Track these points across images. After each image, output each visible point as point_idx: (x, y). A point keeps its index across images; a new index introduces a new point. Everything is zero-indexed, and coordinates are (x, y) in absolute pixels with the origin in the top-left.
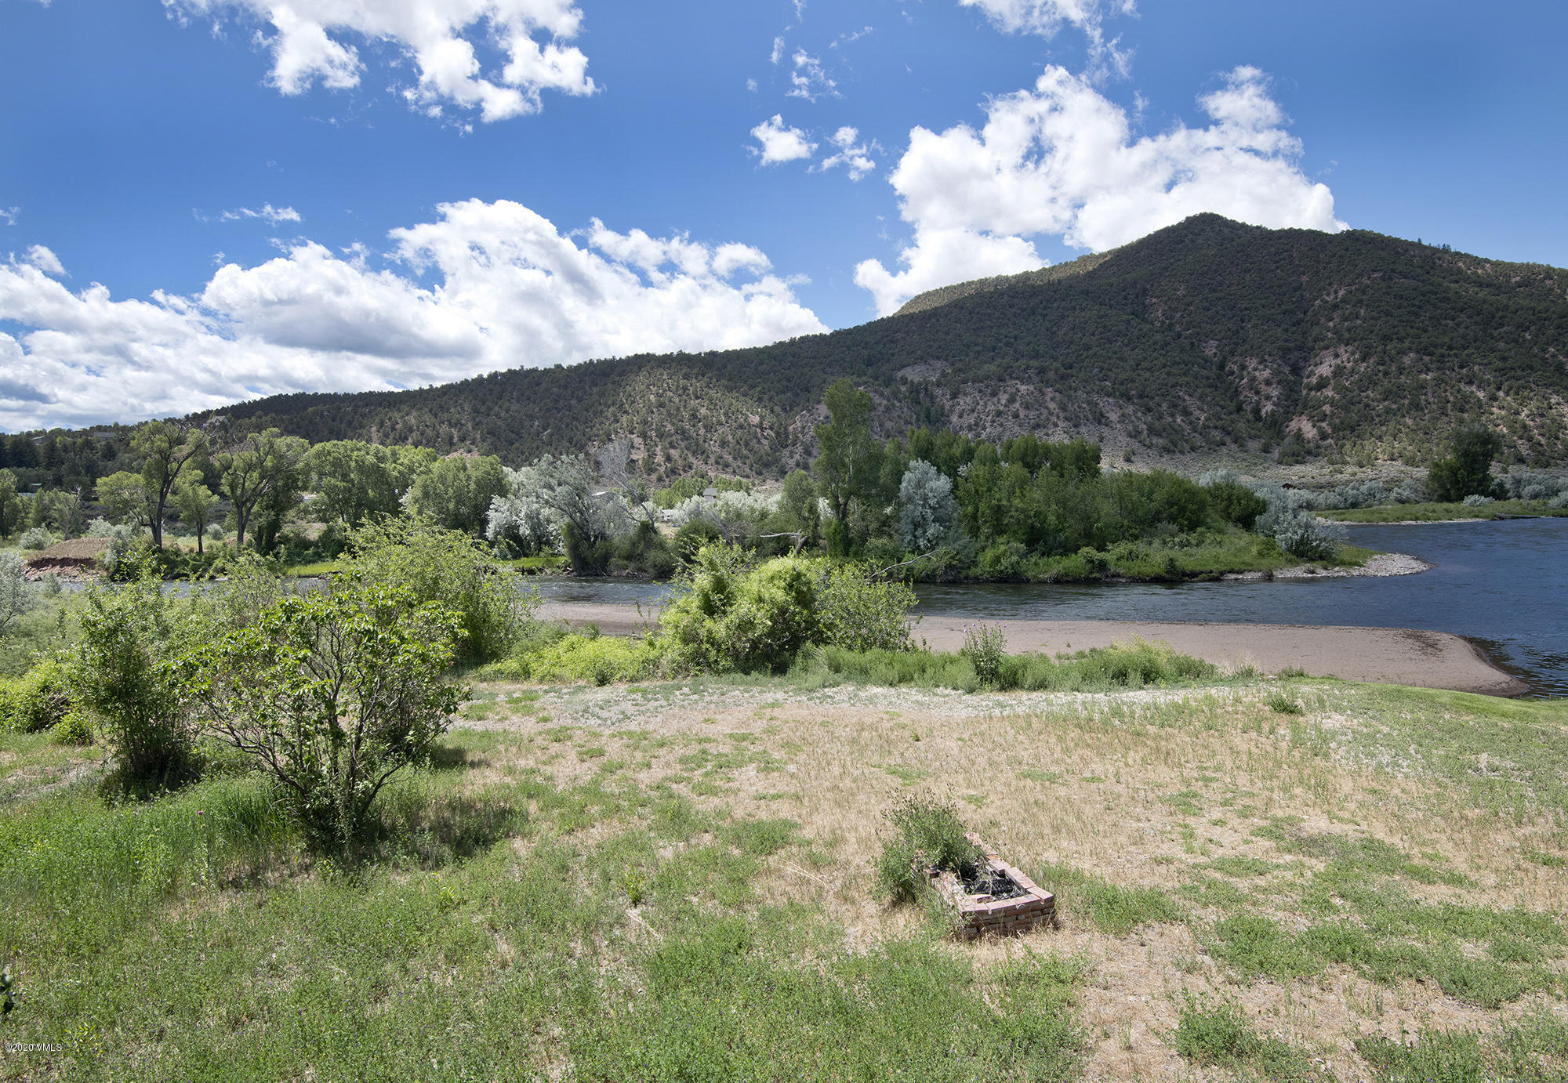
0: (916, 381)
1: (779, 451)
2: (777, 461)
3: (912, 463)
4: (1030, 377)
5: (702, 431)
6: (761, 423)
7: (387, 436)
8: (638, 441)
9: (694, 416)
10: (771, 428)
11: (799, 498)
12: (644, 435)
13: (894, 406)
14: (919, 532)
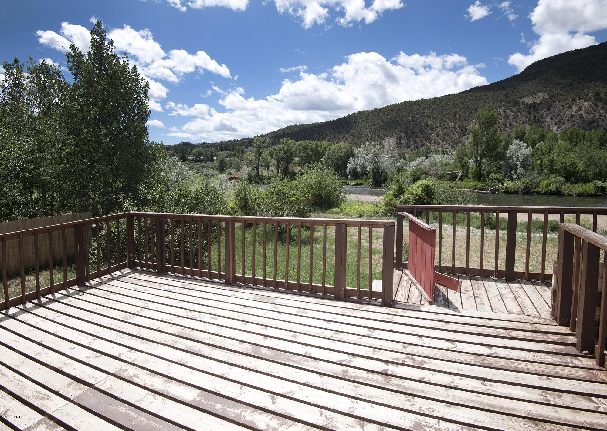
0: (529, 103)
1: (462, 137)
2: (461, 141)
3: (514, 141)
4: (590, 98)
5: (429, 131)
6: (455, 126)
7: (320, 138)
8: (403, 135)
9: (426, 124)
10: (459, 128)
11: (462, 157)
12: (406, 133)
13: (517, 115)
14: (513, 172)
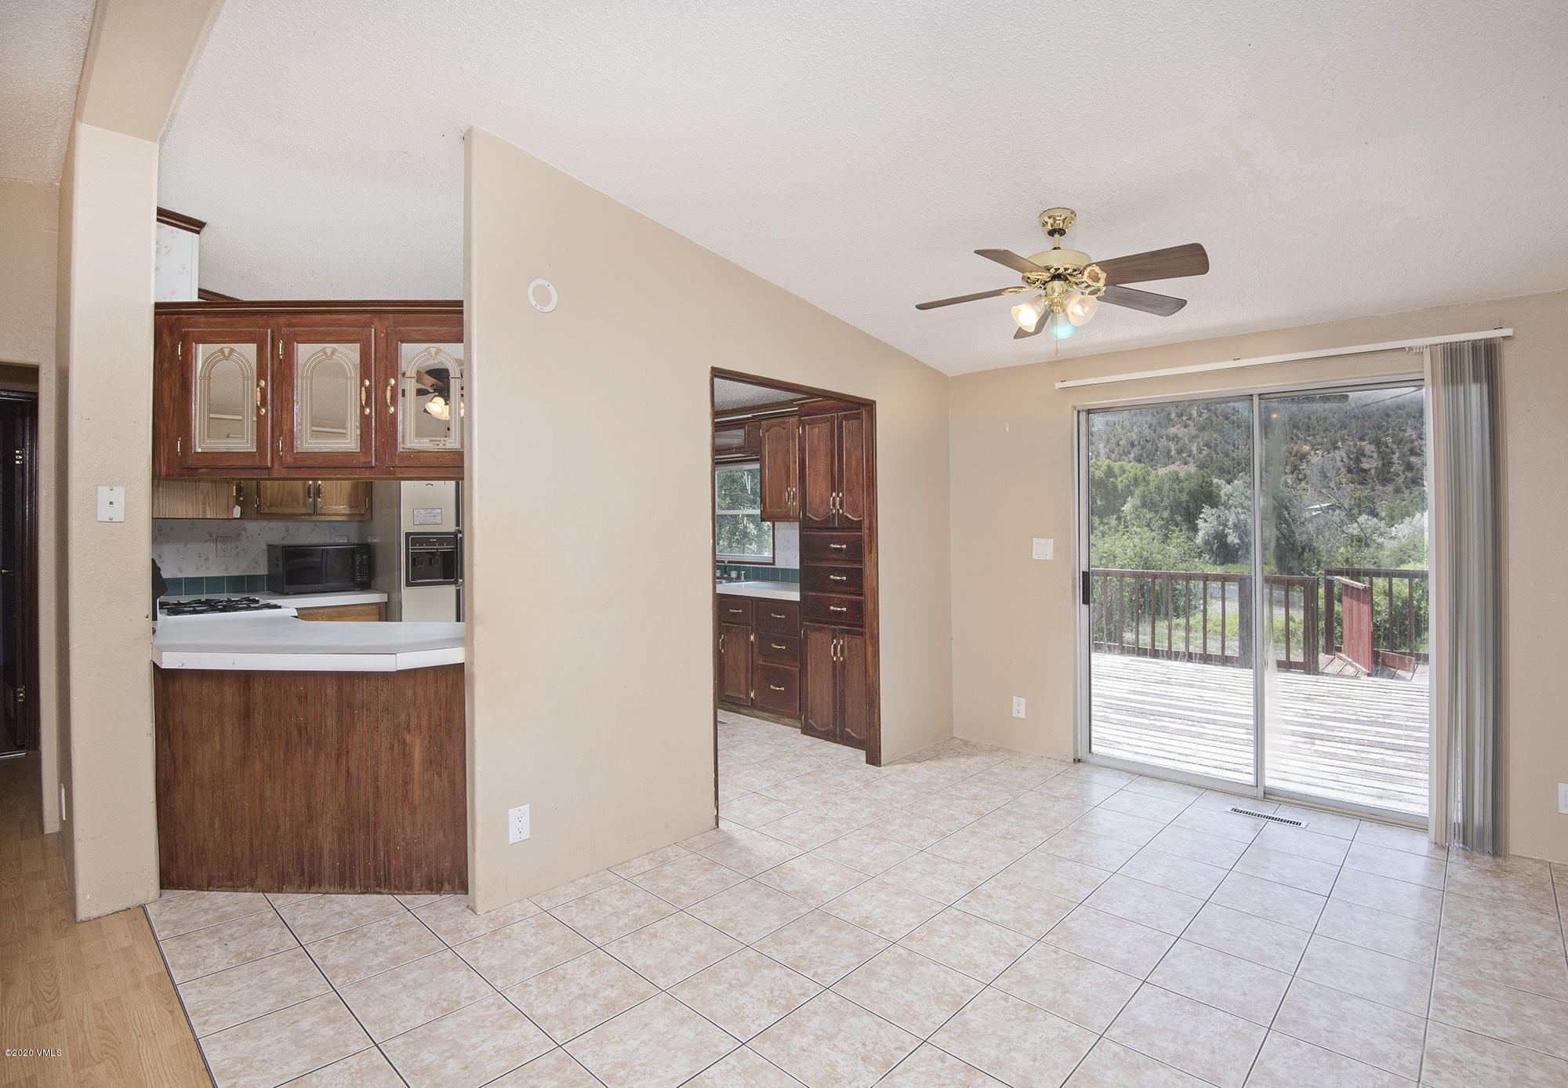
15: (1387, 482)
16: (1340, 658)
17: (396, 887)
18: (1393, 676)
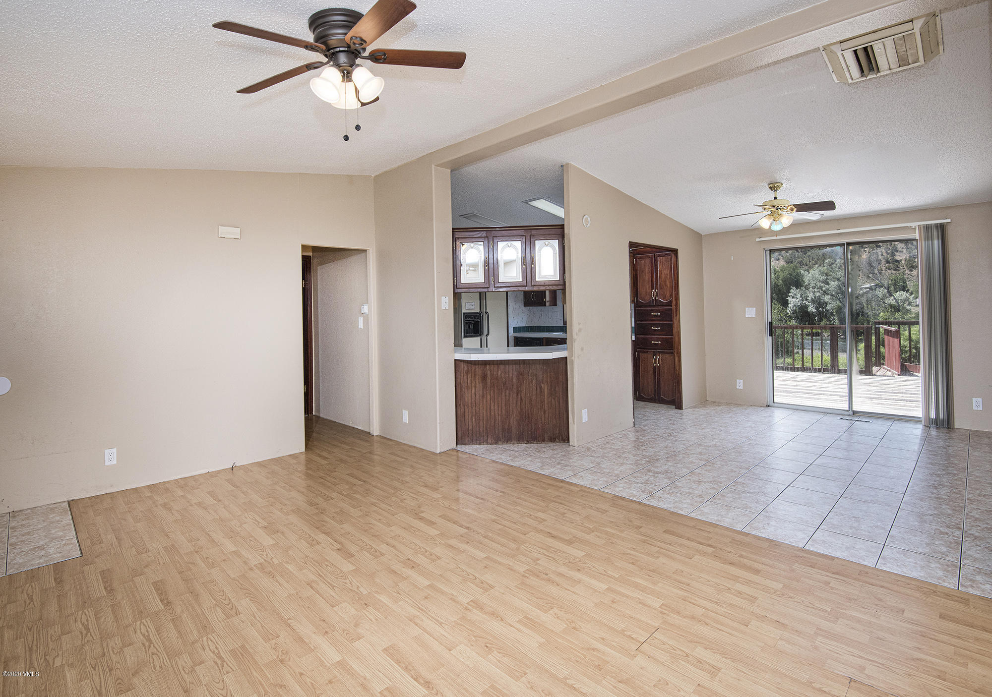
15: (913, 268)
16: (884, 368)
17: (539, 441)
18: (912, 375)
